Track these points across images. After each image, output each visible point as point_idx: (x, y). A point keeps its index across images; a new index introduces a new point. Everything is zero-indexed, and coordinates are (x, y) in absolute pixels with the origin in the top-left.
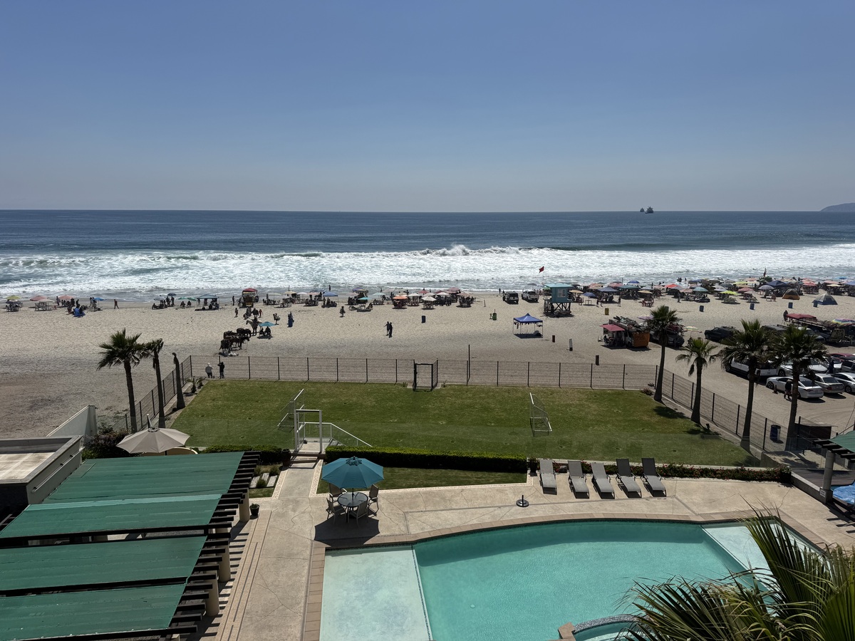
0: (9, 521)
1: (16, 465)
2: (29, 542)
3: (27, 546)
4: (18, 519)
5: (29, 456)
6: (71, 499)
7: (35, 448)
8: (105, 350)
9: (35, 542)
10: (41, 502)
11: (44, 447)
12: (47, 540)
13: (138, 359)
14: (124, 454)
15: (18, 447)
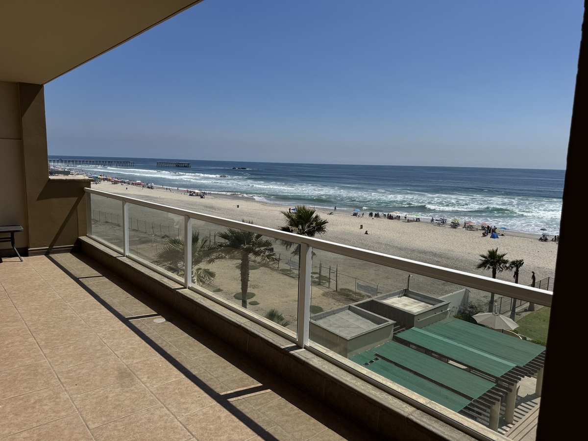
0: (403, 330)
1: (416, 306)
2: (411, 345)
3: (409, 347)
4: (407, 331)
5: (423, 304)
6: (434, 333)
7: (427, 301)
8: (483, 259)
9: (414, 347)
10: (421, 328)
11: (431, 302)
12: (420, 348)
13: (502, 269)
14: (474, 322)
15: (419, 298)
